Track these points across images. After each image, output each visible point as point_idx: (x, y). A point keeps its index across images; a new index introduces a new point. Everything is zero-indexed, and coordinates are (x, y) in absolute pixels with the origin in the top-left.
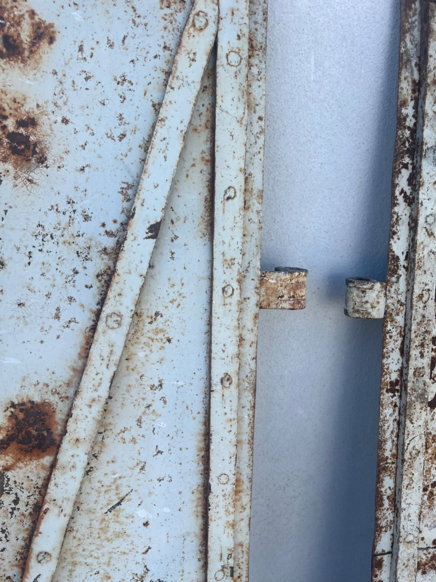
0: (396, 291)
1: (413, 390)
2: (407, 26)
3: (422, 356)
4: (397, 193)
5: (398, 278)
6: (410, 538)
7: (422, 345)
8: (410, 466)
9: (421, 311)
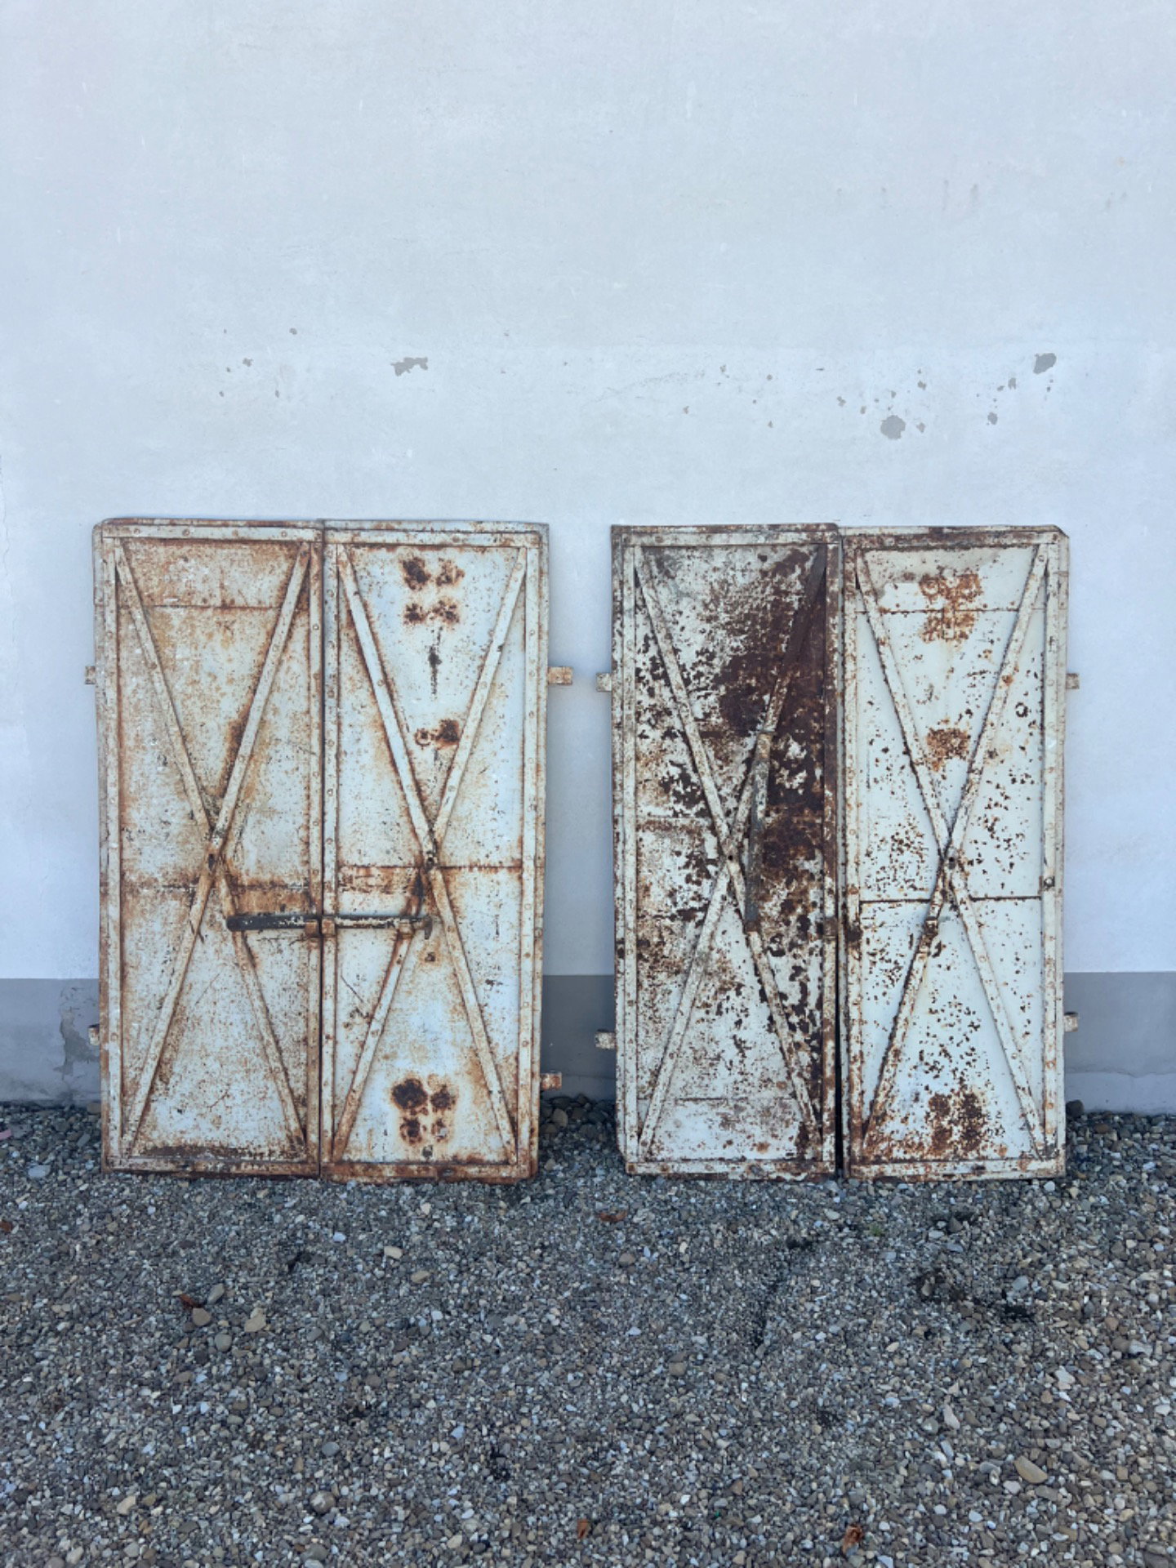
0: (617, 677)
1: (626, 726)
3: (629, 709)
4: (615, 631)
5: (618, 671)
6: (628, 805)
7: (629, 704)
8: (626, 766)
9: (627, 686)
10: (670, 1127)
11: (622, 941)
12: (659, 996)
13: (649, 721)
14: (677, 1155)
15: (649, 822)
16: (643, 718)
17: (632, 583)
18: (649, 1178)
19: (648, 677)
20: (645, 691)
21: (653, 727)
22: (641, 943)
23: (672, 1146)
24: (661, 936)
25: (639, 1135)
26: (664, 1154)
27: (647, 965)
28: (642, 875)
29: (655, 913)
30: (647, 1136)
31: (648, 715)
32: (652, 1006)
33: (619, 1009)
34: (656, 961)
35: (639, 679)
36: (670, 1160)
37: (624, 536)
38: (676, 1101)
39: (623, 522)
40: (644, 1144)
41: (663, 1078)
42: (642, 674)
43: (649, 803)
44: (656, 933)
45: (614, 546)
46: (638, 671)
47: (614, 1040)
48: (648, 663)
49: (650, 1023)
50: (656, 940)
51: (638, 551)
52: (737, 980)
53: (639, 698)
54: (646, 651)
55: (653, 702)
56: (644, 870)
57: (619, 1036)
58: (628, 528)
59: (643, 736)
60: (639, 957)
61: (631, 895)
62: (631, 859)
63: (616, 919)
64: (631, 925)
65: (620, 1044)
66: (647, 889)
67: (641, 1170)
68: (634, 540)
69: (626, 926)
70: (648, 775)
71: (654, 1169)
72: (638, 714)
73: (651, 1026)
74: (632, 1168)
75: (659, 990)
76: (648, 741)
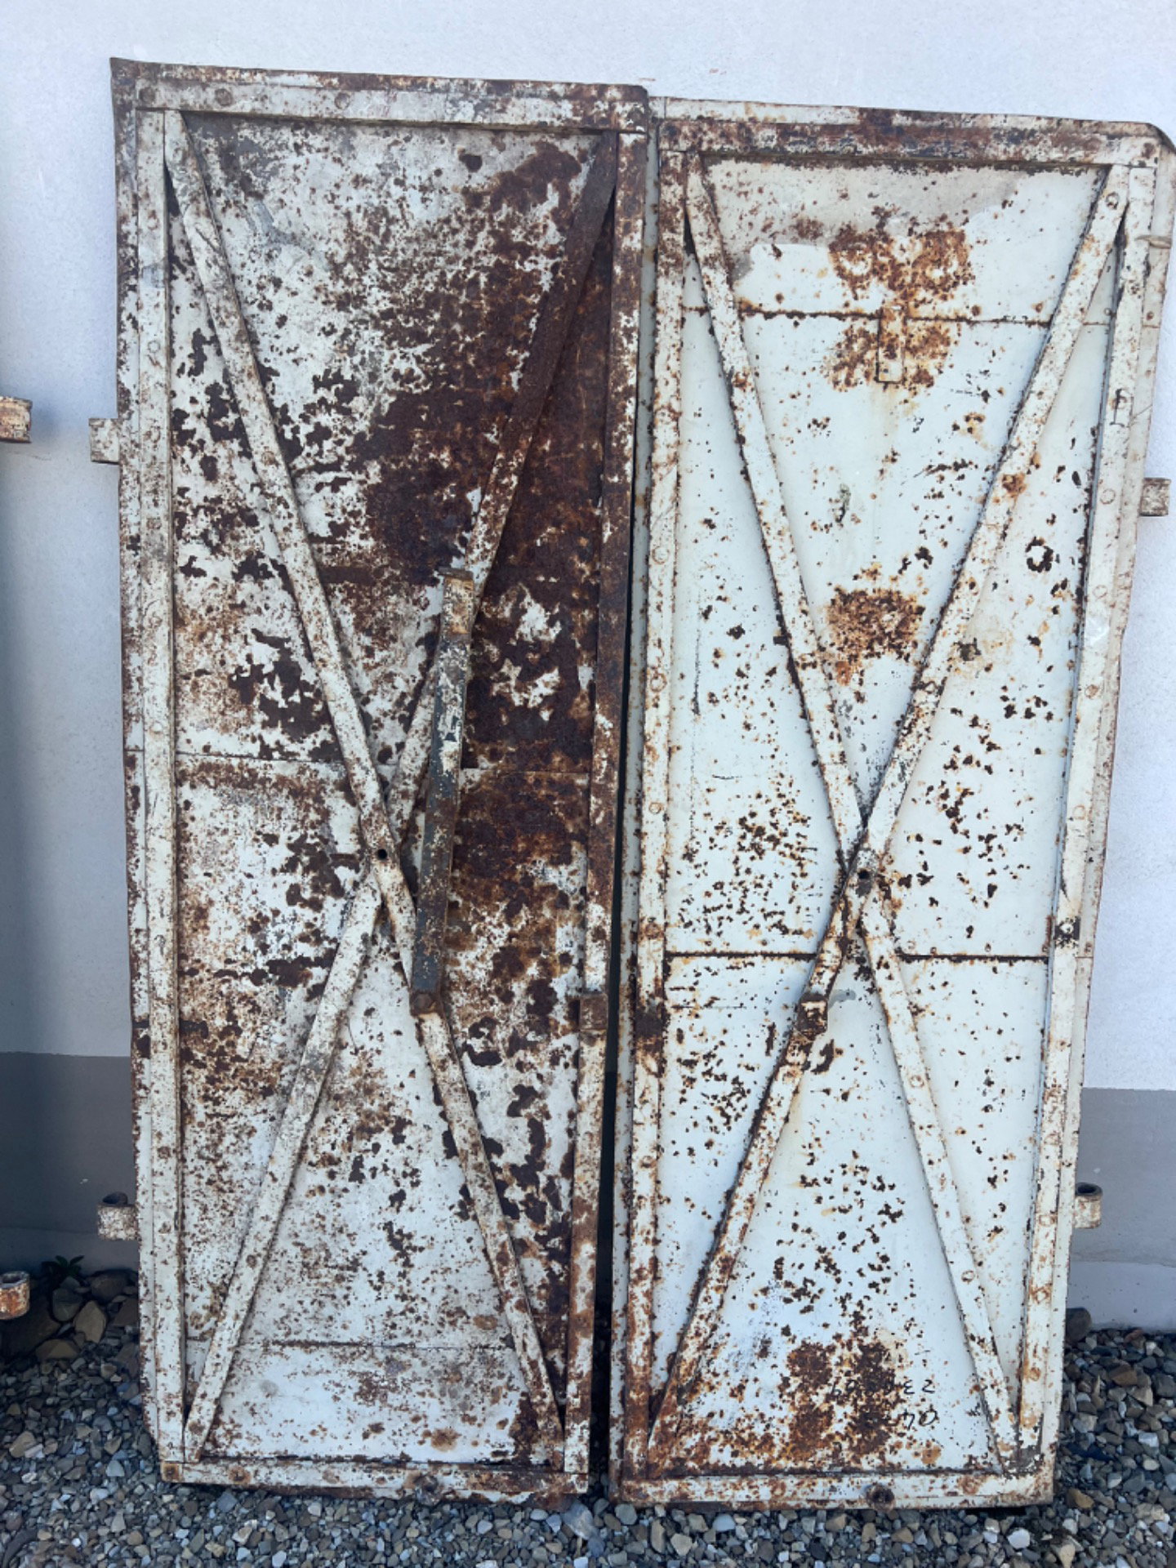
0: (129, 429)
1: (148, 543)
2: (122, 136)
3: (156, 504)
4: (124, 317)
5: (130, 414)
6: (158, 728)
7: (155, 492)
8: (151, 636)
9: (150, 451)
10: (254, 1394)
11: (145, 1023)
12: (229, 1139)
13: (204, 535)
14: (268, 1448)
15: (206, 767)
16: (191, 529)
17: (159, 202)
18: (207, 1492)
19: (203, 431)
20: (194, 464)
21: (215, 550)
22: (188, 1028)
23: (259, 1430)
24: (231, 1016)
25: (186, 1410)
26: (241, 1446)
27: (202, 1075)
28: (190, 883)
29: (219, 965)
30: (203, 1412)
31: (203, 522)
32: (213, 1155)
33: (142, 1162)
34: (221, 1067)
35: (180, 435)
36: (252, 1458)
37: (140, 85)
38: (266, 1345)
39: (142, 55)
40: (197, 1428)
41: (235, 1303)
42: (189, 424)
43: (209, 723)
44: (220, 1008)
45: (120, 111)
46: (178, 417)
47: (133, 1223)
48: (203, 398)
49: (210, 1191)
50: (220, 1022)
51: (174, 122)
52: (396, 1112)
53: (181, 481)
54: (196, 371)
55: (213, 492)
56: (196, 872)
57: (143, 1215)
58: (153, 70)
59: (190, 570)
60: (184, 1057)
61: (162, 927)
62: (163, 848)
63: (135, 975)
64: (163, 991)
65: (145, 1232)
66: (202, 913)
67: (192, 1477)
68: (163, 94)
69: (152, 991)
70: (203, 661)
71: (217, 1475)
72: (179, 520)
73: (212, 1198)
74: (172, 1471)
75: (228, 1126)
76: (201, 581)
